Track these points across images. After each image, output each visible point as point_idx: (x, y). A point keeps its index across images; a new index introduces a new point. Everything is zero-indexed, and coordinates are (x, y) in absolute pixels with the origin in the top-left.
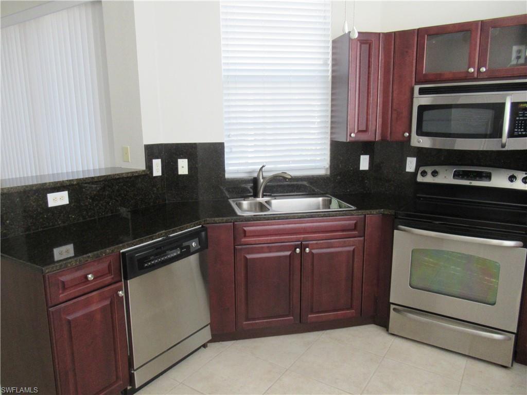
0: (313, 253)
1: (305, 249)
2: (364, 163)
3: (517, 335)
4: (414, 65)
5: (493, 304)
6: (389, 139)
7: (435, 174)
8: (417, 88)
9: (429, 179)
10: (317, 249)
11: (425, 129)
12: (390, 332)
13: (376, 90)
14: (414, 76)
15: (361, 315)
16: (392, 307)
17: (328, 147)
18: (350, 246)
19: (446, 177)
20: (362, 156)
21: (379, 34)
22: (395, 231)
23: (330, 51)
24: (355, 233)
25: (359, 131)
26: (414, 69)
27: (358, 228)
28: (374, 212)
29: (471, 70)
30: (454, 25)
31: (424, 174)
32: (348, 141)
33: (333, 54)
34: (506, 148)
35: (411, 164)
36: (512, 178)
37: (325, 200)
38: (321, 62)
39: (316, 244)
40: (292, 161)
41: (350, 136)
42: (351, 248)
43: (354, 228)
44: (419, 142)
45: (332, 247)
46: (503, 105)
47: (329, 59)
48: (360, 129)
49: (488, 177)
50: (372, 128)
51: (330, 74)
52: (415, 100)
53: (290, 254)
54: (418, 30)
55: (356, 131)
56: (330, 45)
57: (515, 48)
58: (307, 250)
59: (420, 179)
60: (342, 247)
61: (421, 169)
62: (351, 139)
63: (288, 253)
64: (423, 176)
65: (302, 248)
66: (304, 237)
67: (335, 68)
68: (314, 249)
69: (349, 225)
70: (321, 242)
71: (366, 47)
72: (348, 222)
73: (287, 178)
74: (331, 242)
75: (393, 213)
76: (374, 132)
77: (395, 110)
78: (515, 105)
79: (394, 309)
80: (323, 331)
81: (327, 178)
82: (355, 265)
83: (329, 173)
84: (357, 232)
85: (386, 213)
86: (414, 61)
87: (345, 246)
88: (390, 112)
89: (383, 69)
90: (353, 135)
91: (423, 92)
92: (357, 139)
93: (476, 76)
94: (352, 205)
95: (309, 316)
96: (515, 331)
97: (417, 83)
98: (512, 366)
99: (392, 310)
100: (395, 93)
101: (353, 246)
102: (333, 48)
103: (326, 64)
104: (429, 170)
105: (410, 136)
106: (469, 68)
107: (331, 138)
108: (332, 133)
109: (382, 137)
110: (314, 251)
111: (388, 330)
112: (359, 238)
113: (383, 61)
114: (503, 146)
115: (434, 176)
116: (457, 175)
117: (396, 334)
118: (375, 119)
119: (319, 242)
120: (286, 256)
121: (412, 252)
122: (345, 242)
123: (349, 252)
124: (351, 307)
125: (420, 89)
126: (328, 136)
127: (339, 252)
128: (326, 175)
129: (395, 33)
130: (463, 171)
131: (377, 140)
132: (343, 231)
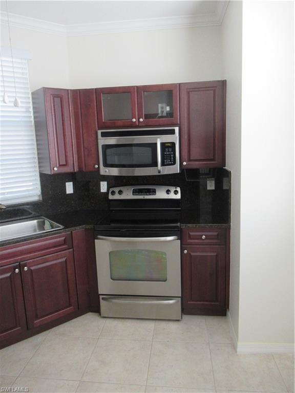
0: (31, 270)
1: (23, 268)
2: (69, 188)
3: (182, 297)
4: (96, 114)
5: (165, 281)
6: (84, 170)
7: (120, 192)
8: (99, 132)
9: (117, 197)
10: (34, 265)
11: (109, 162)
12: (102, 316)
13: (70, 133)
14: (97, 123)
15: (79, 308)
16: (101, 297)
17: (38, 178)
18: (62, 258)
19: (128, 194)
20: (67, 184)
21: (68, 90)
22: (96, 240)
23: (31, 100)
24: (65, 246)
25: (60, 165)
26: (96, 118)
27: (68, 242)
28: (78, 228)
29: (134, 120)
30: (120, 88)
31: (113, 193)
32: (52, 173)
33: (33, 103)
34: (161, 173)
35: (104, 187)
36: (168, 192)
37: (40, 221)
38: (24, 110)
39: (33, 261)
40: (7, 193)
41: (53, 169)
42: (64, 259)
43: (63, 243)
44: (106, 171)
45: (47, 262)
46: (156, 144)
47: (30, 107)
48: (61, 164)
49: (154, 192)
50: (70, 162)
51: (32, 119)
52: (99, 141)
53: (10, 275)
54: (96, 89)
55: (58, 166)
56: (30, 96)
57: (160, 105)
58: (26, 268)
59: (111, 197)
60: (56, 259)
61: (111, 190)
62: (55, 172)
63: (9, 275)
64: (112, 195)
65: (21, 267)
66: (21, 258)
67: (36, 115)
68: (32, 266)
69: (59, 241)
70: (37, 259)
71: (58, 100)
72: (58, 239)
73: (3, 209)
74: (46, 258)
75: (93, 227)
76: (72, 165)
77: (86, 148)
78: (163, 144)
79: (103, 299)
80: (50, 330)
81: (41, 203)
82: (69, 272)
83: (41, 199)
84: (66, 246)
85: (87, 227)
86: (96, 112)
87: (58, 259)
88: (82, 150)
89: (73, 117)
90: (55, 169)
91: (104, 135)
92: (60, 172)
93: (137, 124)
94: (61, 224)
95: (35, 322)
96: (181, 296)
97: (100, 129)
98: (182, 318)
99: (101, 299)
100: (85, 135)
101: (65, 257)
102: (33, 98)
103: (28, 112)
104: (116, 190)
105: (99, 167)
106: (133, 118)
107: (40, 171)
108: (40, 167)
109: (79, 169)
110: (32, 268)
111: (100, 315)
112: (69, 250)
113: (73, 111)
114: (159, 172)
115: (120, 194)
116: (135, 192)
117: (106, 316)
118: (71, 155)
119: (35, 259)
120: (7, 278)
121: (109, 253)
122: (57, 255)
123: (62, 262)
124: (70, 304)
125: (102, 133)
126: (37, 169)
127: (54, 264)
128: (40, 200)
129: (79, 90)
130: (139, 189)
131: (75, 171)
132: (54, 247)
